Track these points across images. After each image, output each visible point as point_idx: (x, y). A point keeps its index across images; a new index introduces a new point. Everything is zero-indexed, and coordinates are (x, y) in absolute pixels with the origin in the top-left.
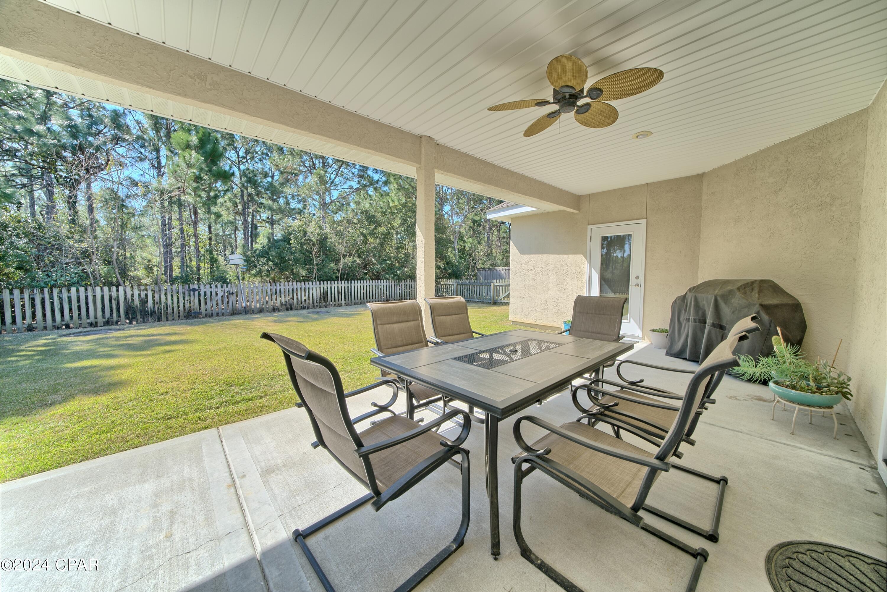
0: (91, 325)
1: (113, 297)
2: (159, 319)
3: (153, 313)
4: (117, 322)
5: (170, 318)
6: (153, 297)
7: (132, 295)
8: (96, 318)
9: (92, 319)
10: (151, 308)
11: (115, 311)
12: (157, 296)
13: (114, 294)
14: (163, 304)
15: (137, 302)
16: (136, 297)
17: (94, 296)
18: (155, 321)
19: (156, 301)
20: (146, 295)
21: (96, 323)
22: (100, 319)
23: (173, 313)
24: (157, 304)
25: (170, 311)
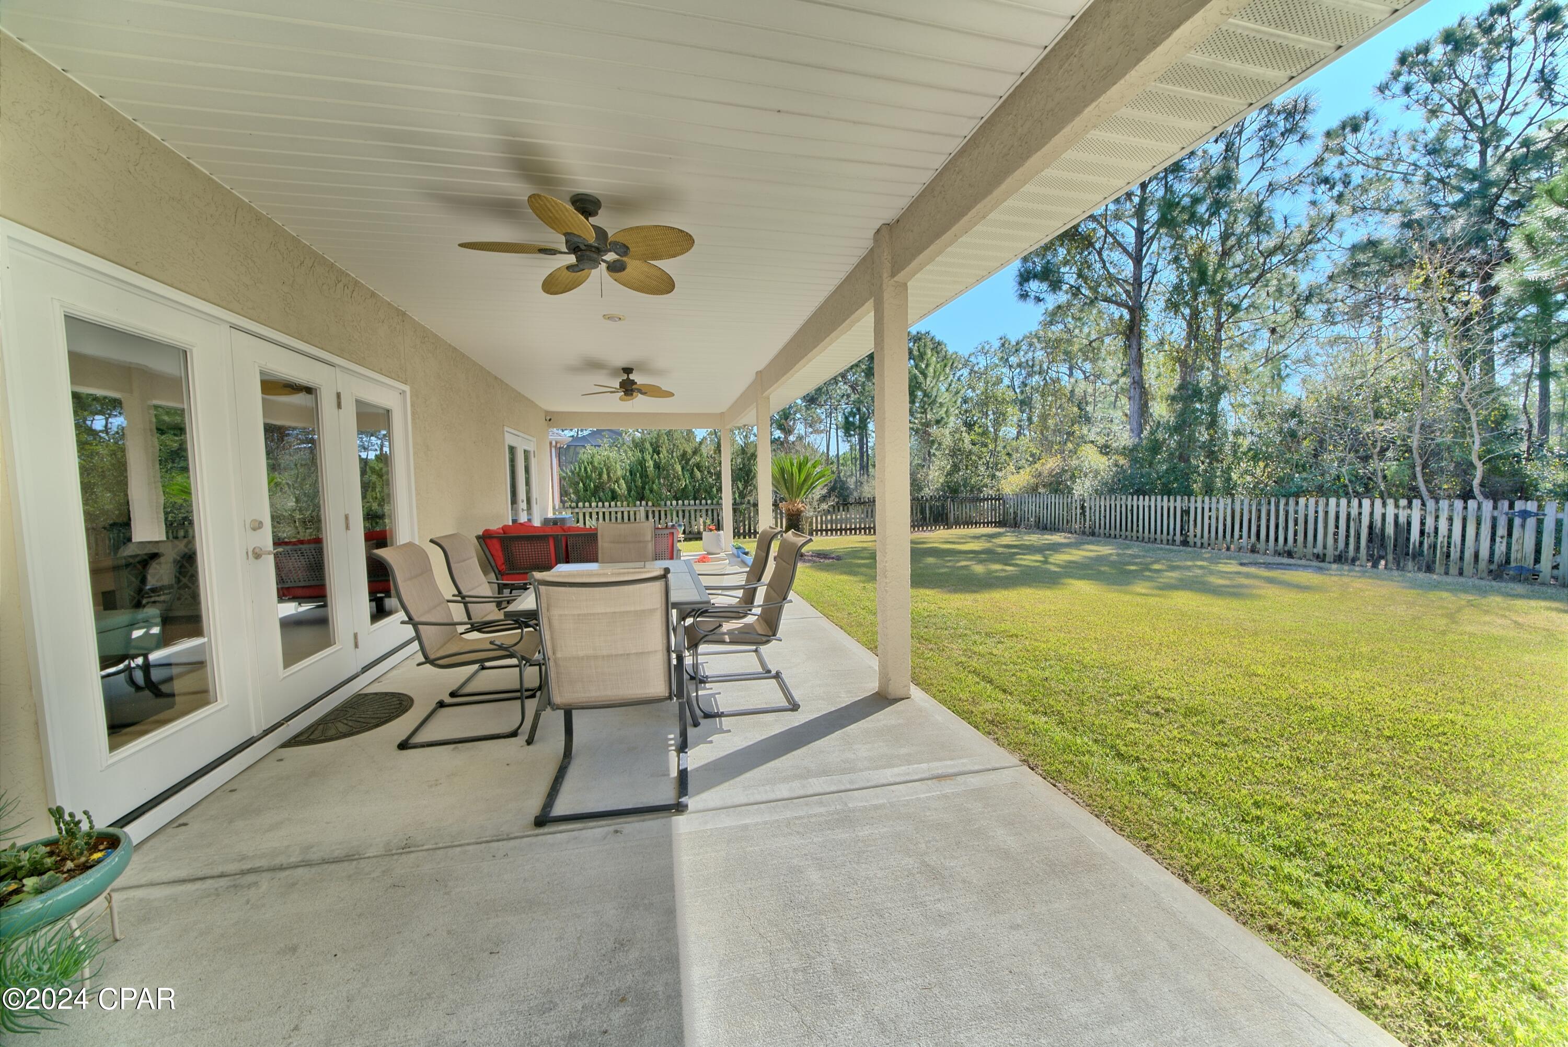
0: (1317, 557)
1: (1352, 516)
2: (1429, 569)
3: (1418, 554)
4: (1354, 560)
5: (1454, 570)
6: (1423, 524)
7: (1384, 515)
8: (1325, 547)
9: (1319, 549)
10: (1414, 544)
11: (1352, 540)
12: (1430, 522)
13: (1354, 512)
14: (1440, 539)
15: (1390, 530)
16: (1390, 519)
17: (1326, 513)
18: (1420, 569)
19: (1427, 531)
20: (1409, 516)
21: (1325, 555)
22: (1330, 552)
23: (1462, 558)
24: (1429, 537)
25: (1455, 554)
